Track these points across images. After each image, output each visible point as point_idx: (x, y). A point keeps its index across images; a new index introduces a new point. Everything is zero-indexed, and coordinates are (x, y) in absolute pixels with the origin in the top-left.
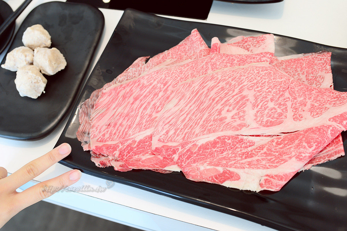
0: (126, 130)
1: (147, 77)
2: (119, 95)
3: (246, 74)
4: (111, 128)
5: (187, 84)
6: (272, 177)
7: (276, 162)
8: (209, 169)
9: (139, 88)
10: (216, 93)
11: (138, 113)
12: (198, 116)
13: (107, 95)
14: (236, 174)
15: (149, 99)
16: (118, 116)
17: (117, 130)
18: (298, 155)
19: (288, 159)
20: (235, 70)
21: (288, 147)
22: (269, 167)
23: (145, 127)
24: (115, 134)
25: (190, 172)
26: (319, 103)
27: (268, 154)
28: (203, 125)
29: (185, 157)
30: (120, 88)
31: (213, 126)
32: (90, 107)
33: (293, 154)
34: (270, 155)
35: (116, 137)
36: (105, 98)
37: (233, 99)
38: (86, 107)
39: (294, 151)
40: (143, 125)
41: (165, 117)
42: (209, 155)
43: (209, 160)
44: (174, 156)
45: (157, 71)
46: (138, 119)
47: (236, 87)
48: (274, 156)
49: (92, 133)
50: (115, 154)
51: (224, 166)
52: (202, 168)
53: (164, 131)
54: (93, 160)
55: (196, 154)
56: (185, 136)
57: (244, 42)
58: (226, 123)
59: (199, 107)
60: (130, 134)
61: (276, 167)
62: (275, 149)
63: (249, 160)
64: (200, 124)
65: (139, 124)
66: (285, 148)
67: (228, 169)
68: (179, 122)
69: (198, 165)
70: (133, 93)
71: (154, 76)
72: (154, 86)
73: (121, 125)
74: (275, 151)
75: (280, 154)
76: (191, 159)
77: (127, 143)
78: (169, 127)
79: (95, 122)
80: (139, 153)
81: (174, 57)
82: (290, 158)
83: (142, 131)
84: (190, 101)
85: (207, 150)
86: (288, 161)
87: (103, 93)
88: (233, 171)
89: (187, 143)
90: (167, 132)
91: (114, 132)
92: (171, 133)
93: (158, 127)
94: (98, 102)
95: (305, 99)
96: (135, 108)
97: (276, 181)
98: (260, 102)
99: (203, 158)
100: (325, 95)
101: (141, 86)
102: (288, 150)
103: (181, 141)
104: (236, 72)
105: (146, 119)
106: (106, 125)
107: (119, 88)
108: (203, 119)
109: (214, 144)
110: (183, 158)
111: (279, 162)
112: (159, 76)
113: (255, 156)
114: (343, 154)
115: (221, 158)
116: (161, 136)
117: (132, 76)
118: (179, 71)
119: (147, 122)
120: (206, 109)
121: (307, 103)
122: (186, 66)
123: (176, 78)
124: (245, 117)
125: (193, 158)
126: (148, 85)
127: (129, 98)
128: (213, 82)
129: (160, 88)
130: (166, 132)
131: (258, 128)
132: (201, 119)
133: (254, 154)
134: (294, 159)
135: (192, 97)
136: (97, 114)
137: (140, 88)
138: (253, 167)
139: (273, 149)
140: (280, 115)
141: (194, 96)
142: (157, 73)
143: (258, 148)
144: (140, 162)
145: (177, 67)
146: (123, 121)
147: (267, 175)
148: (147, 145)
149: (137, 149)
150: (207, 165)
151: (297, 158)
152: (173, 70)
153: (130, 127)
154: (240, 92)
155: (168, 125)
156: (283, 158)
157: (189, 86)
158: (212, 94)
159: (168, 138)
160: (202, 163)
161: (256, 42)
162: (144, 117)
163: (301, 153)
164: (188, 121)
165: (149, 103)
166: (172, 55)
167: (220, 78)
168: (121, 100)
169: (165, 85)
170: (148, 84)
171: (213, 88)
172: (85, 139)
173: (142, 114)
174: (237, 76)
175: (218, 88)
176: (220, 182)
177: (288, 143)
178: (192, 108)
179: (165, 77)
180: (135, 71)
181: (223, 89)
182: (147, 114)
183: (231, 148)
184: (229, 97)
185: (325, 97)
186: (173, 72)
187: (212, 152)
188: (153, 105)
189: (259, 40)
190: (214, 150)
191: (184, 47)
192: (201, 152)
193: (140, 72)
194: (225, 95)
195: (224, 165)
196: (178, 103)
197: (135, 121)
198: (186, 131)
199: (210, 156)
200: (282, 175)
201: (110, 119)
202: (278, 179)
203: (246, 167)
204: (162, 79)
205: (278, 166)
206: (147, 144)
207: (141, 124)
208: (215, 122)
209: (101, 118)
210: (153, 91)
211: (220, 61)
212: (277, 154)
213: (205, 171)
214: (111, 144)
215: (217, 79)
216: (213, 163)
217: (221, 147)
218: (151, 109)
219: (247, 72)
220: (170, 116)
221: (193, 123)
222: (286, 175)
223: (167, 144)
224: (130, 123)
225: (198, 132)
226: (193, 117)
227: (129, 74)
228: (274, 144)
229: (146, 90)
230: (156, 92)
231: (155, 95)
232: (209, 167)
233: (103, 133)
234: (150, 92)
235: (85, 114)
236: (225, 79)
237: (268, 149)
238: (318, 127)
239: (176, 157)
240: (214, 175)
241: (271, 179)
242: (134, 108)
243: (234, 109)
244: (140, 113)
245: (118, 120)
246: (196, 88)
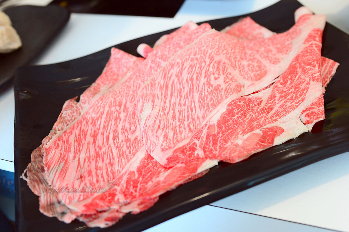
0: (110, 170)
1: (92, 110)
2: (69, 142)
3: (203, 45)
4: (87, 179)
5: (148, 85)
6: (310, 109)
7: (299, 96)
8: (248, 137)
9: (90, 124)
10: (188, 74)
11: (110, 146)
12: (187, 104)
13: (53, 149)
14: (277, 127)
16: (86, 163)
17: (97, 176)
18: (313, 78)
19: (307, 85)
20: (189, 48)
21: (296, 79)
22: (297, 105)
23: (132, 153)
24: (98, 181)
25: (230, 154)
27: (285, 95)
28: (201, 106)
29: (211, 145)
30: (65, 135)
31: (214, 99)
32: (39, 171)
33: (307, 79)
34: (287, 95)
35: (102, 183)
36: (53, 152)
37: (211, 68)
38: (34, 174)
39: (305, 77)
40: (127, 153)
41: (150, 125)
42: (235, 126)
43: (239, 130)
44: (196, 152)
45: (99, 98)
46: (115, 151)
47: (204, 57)
48: (292, 93)
49: (64, 198)
50: (118, 199)
51: (259, 127)
52: (240, 142)
53: (162, 138)
54: (93, 224)
55: (220, 133)
56: (190, 129)
58: (224, 89)
59: (181, 96)
60: (118, 170)
61: (303, 99)
62: (286, 88)
63: (273, 112)
65: (120, 155)
66: (295, 81)
67: (265, 127)
68: (170, 121)
69: (232, 141)
70: (87, 132)
71: (99, 104)
72: (107, 113)
73: (97, 169)
74: (288, 89)
75: (296, 88)
76: (220, 141)
77: (123, 180)
78: (163, 131)
80: (149, 179)
81: (107, 83)
82: (308, 83)
83: (131, 158)
84: (165, 97)
85: (228, 123)
86: (309, 87)
87: (46, 149)
88: (271, 126)
89: (200, 132)
91: (95, 181)
92: (171, 134)
93: (149, 140)
94: (47, 160)
95: (266, 48)
96: (101, 144)
97: (317, 109)
98: (235, 63)
99: (231, 132)
101: (90, 121)
102: (300, 80)
103: (190, 134)
104: (191, 49)
105: (125, 146)
106: (78, 179)
107: (64, 135)
108: (197, 100)
109: (230, 113)
110: (209, 148)
111: (302, 94)
112: (107, 101)
113: (274, 106)
114: (337, 64)
115: (249, 121)
116: (162, 145)
117: (71, 119)
118: (125, 87)
119: (128, 148)
120: (190, 92)
121: (270, 49)
122: (129, 80)
123: (128, 94)
124: (235, 78)
125: (221, 139)
126: (100, 116)
127: (85, 139)
128: (175, 68)
129: (117, 111)
130: (164, 138)
131: (253, 84)
132: (194, 102)
133: (271, 106)
134: (312, 82)
135: (164, 93)
136: (56, 173)
137: (91, 124)
138: (283, 114)
141: (165, 91)
142: (102, 100)
143: (270, 100)
145: (120, 85)
146: (97, 164)
147: (304, 111)
148: (151, 167)
149: (143, 177)
150: (242, 135)
151: (313, 80)
152: (117, 90)
153: (111, 164)
154: (212, 60)
155: (160, 131)
156: (302, 88)
157: (152, 85)
158: (185, 76)
159: (171, 141)
160: (235, 137)
162: (122, 146)
163: (312, 74)
164: (180, 114)
165: (115, 131)
166: (103, 83)
167: (180, 62)
168: (76, 145)
169: (120, 106)
170: (98, 115)
171: (181, 72)
172: (59, 209)
173: (116, 145)
174: (196, 50)
175: (186, 69)
176: (270, 143)
177: (291, 77)
178: (173, 101)
179: (114, 98)
180: (71, 113)
181: (192, 66)
182: (122, 142)
183: (249, 110)
184: (205, 68)
186: (120, 92)
187: (236, 120)
188: (122, 129)
190: (236, 117)
191: (111, 72)
192: (224, 128)
193: (78, 111)
194: (199, 69)
195: (258, 126)
196: (154, 104)
197: (113, 156)
198: (186, 123)
199: (236, 125)
200: (317, 101)
201: (78, 171)
202: (317, 106)
203: (278, 119)
204: (112, 102)
205: (305, 98)
206: (149, 166)
207: (123, 153)
208: (212, 94)
209: (64, 176)
210: (110, 118)
211: (167, 50)
212: (293, 90)
213: (245, 142)
214: (103, 193)
215: (178, 63)
216: (246, 130)
217: (240, 112)
218: (122, 134)
219: (203, 43)
220: (155, 121)
221: (188, 112)
222: (319, 99)
223: (177, 147)
224: (108, 161)
225: (202, 114)
227: (66, 119)
228: (280, 86)
229: (101, 122)
230: (115, 117)
231: (116, 119)
232: (246, 136)
234: (107, 121)
235: (36, 181)
236: (186, 59)
237: (280, 93)
238: (303, 51)
239: (200, 152)
240: (258, 140)
241: (311, 110)
242: (100, 145)
243: (219, 74)
244: (112, 145)
245: (89, 166)
246: (162, 82)
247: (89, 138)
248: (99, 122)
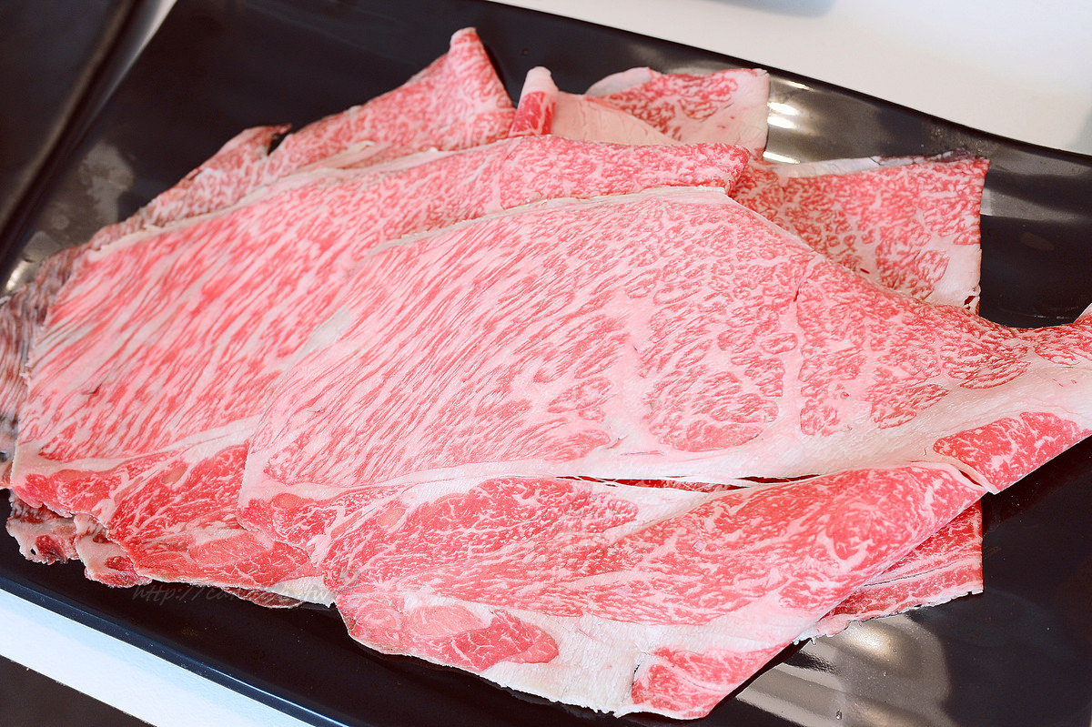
0: (157, 418)
1: (264, 209)
2: (147, 276)
3: (626, 231)
4: (102, 406)
5: (400, 252)
6: (681, 663)
7: (705, 601)
8: (440, 608)
9: (229, 251)
10: (501, 301)
11: (212, 351)
12: (422, 389)
13: (100, 273)
14: (545, 635)
15: (257, 300)
16: (134, 360)
17: (125, 414)
18: (794, 584)
19: (751, 593)
20: (588, 210)
21: (759, 545)
22: (676, 618)
23: (230, 411)
24: (113, 429)
25: (366, 610)
26: (911, 368)
27: (681, 563)
28: (436, 428)
29: (356, 551)
30: (154, 248)
31: (474, 437)
32: (31, 315)
33: (775, 575)
34: (686, 568)
35: (115, 440)
36: (94, 283)
37: (563, 332)
38: (15, 317)
39: (779, 564)
40: (224, 402)
41: (302, 379)
42: (443, 552)
43: (440, 572)
44: (315, 539)
45: (301, 188)
46: (209, 374)
47: (583, 280)
48: (701, 577)
49: (26, 422)
50: (99, 511)
51: (500, 599)
52: (412, 602)
53: (292, 437)
54: (15, 530)
55: (397, 542)
56: (365, 465)
57: (650, 94)
58: (526, 426)
59: (433, 350)
60: (168, 434)
61: (702, 620)
62: (708, 548)
63: (602, 579)
64: (426, 423)
65: (207, 394)
66: (749, 548)
67: (515, 613)
68: (350, 406)
69: (399, 586)
70: (203, 272)
71: (287, 207)
72: (283, 249)
73: (140, 394)
74: (708, 553)
75: (724, 571)
76: (376, 561)
77: (152, 471)
78: (309, 420)
79: (43, 376)
80: (189, 514)
81: (381, 134)
82: (761, 591)
83: (217, 425)
84: (403, 322)
85: (438, 532)
86: (750, 602)
87: (86, 264)
88: (533, 622)
89: (366, 494)
90: (301, 442)
91: (108, 424)
92: (317, 444)
93: (271, 417)
94: (66, 297)
95: (858, 346)
96: (202, 330)
97: (694, 681)
98: (676, 349)
99: (422, 560)
100: (939, 334)
101: (236, 242)
102: (757, 559)
103: (348, 482)
104: (590, 219)
105: (236, 378)
106: (84, 393)
107: (153, 244)
108: (441, 403)
109: (469, 507)
110: (345, 554)
111: (716, 604)
112: (308, 211)
113: (628, 566)
114: (976, 587)
115: (491, 566)
116: (276, 456)
117: (211, 202)
118: (386, 194)
119: (238, 389)
121: (862, 362)
122: (415, 174)
123: (370, 223)
124: (604, 408)
125: (382, 559)
126: (263, 243)
127: (184, 290)
128: (497, 252)
129: (307, 258)
130: (296, 442)
131: (655, 453)
132: (435, 400)
133: (625, 556)
134: (774, 597)
135: (411, 307)
136: (56, 346)
137: (233, 252)
138: (615, 609)
139: (701, 547)
140: (752, 404)
141: (420, 303)
142: (302, 196)
143: (648, 534)
144: (186, 556)
145: (382, 176)
146: (151, 380)
147: (664, 653)
148: (224, 484)
149: (186, 499)
150: (433, 590)
151: (785, 594)
152: (364, 187)
153: (173, 405)
154: (596, 303)
155: (306, 414)
156: (733, 588)
157: (406, 260)
158: (488, 303)
159: (301, 464)
160: (415, 582)
161: (697, 99)
162: (231, 373)
163: (807, 574)
164: (387, 402)
165: (257, 316)
166: (374, 127)
167: (525, 240)
168: (152, 293)
169: (324, 249)
170: (262, 238)
171: (493, 278)
173: (226, 359)
174: (592, 236)
175: (513, 280)
176: (477, 661)
177: (761, 525)
178: (407, 350)
179: (332, 213)
180: (222, 183)
181: (529, 284)
182: (242, 360)
183: (537, 531)
184: (548, 320)
185: (937, 344)
186: (362, 199)
187: (458, 540)
188: (272, 323)
189: (710, 89)
190: (467, 532)
191: (423, 99)
192: (415, 536)
193: (242, 187)
194: (534, 310)
195: (499, 596)
196: (357, 325)
197: (194, 385)
198: (373, 442)
199: (446, 555)
200: (720, 659)
201: (102, 371)
202: (703, 673)
203: (589, 610)
204: (317, 223)
205: (709, 620)
206: (224, 479)
207: (215, 396)
208: (482, 419)
209: (67, 363)
210: (276, 267)
211: (538, 169)
212: (714, 568)
213: (423, 614)
214: (91, 472)
215: (516, 241)
216: (455, 586)
217: (492, 525)
218: (262, 338)
219: (633, 225)
220: (318, 379)
221: (404, 413)
222: (734, 661)
223: (293, 490)
224: (176, 391)
225: (415, 454)
226: (408, 390)
227: (200, 192)
228: (710, 523)
229: (252, 262)
230: (289, 274)
231: (283, 284)
232: (438, 601)
233: (67, 424)
234: (266, 273)
235: (9, 341)
236: (545, 245)
237: (681, 545)
238: (886, 473)
239: (320, 545)
240: (456, 633)
241: (677, 670)
242: (199, 331)
243: (562, 370)
244: (218, 353)
245: (131, 373)
246: (432, 272)
247: (193, 297)
248: (248, 261)
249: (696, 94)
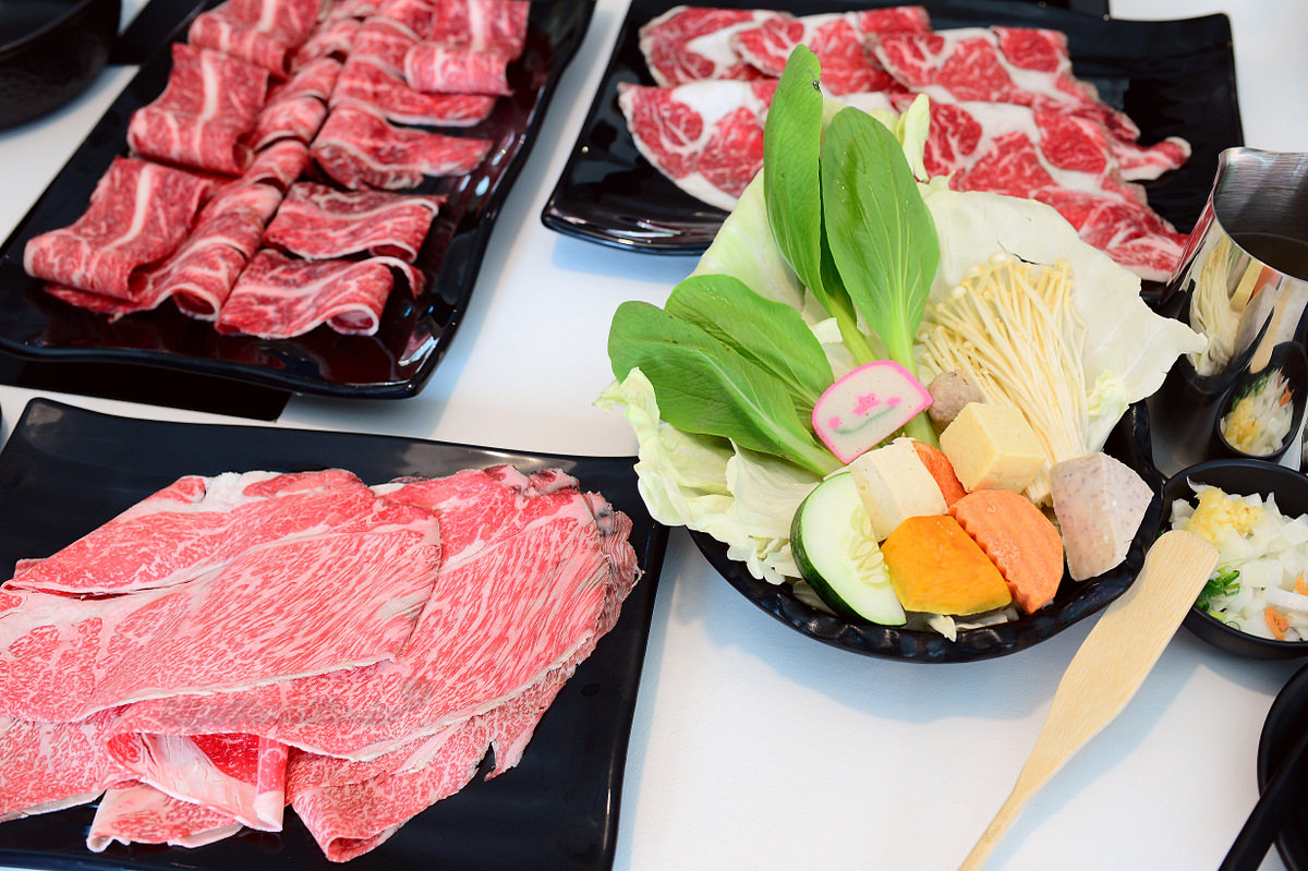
0: (512, 561)
1: (476, 697)
2: (549, 636)
3: (186, 666)
4: (550, 558)
5: (351, 655)
8: (303, 490)
10: (273, 625)
11: (489, 606)
12: (325, 584)
13: (581, 625)
15: (464, 642)
16: (540, 587)
17: (534, 557)
20: (213, 682)
21: (128, 544)
22: (180, 515)
23: (464, 573)
24: (538, 546)
26: (29, 663)
28: (312, 560)
29: (356, 505)
30: (551, 654)
34: (172, 536)
35: (533, 541)
37: (230, 611)
40: (470, 578)
42: (302, 509)
43: (303, 502)
44: (383, 509)
46: (486, 592)
48: (162, 532)
50: (524, 501)
51: (273, 501)
52: (319, 490)
53: (409, 552)
54: (572, 481)
55: (330, 510)
56: (358, 546)
57: (185, 827)
59: (321, 604)
60: (500, 553)
64: (320, 563)
65: (483, 580)
66: (134, 543)
67: (265, 499)
69: (327, 494)
72: (454, 673)
73: (529, 571)
75: (148, 533)
76: (342, 502)
77: (502, 530)
79: (594, 559)
80: (469, 513)
81: (405, 782)
83: (471, 565)
85: (306, 517)
87: (591, 626)
88: (255, 498)
89: (353, 530)
90: (402, 550)
91: (541, 549)
92: (392, 552)
93: (427, 563)
94: (597, 604)
95: (60, 673)
96: (500, 617)
99: (315, 505)
100: (7, 687)
101: (492, 675)
102: (129, 537)
103: (367, 537)
104: (212, 676)
105: (466, 595)
106: (564, 559)
108: (310, 573)
109: (287, 528)
110: (363, 504)
113: (207, 538)
116: (417, 542)
119: (464, 587)
120: (303, 595)
121: (59, 662)
122: (365, 739)
125: (339, 503)
128: (278, 655)
129: (434, 670)
132: (315, 575)
133: (208, 544)
138: (214, 517)
139: (162, 545)
140: (129, 627)
142: (446, 707)
143: (196, 556)
144: (458, 488)
145: (391, 735)
147: (186, 501)
149: (474, 520)
150: (307, 495)
152: (402, 723)
153: (505, 570)
154: (209, 628)
155: (402, 564)
158: (281, 627)
160: (318, 497)
161: (146, 821)
164: (350, 579)
165: (463, 631)
166: (414, 788)
169: (423, 678)
170: (472, 678)
171: (280, 639)
172: (607, 524)
174: (210, 663)
176: (284, 477)
177: (126, 556)
178: (340, 605)
181: (253, 634)
182: (465, 605)
185: (11, 679)
187: (294, 515)
189: (134, 826)
190: (289, 518)
191: (376, 815)
192: (319, 513)
193: (503, 716)
196: (374, 612)
197: (494, 584)
198: (356, 559)
201: (558, 575)
203: (228, 514)
204: (431, 691)
206: (455, 536)
207: (477, 581)
209: (582, 571)
210: (457, 661)
211: (251, 709)
212: (155, 535)
213: (313, 486)
214: (538, 518)
215: (264, 661)
216: (296, 499)
219: (181, 671)
220: (396, 582)
221: (337, 572)
223: (401, 527)
224: (506, 578)
225: (323, 549)
226: (336, 585)
228: (158, 559)
229: (476, 663)
231: (449, 652)
233: (568, 540)
234: (464, 658)
235: (625, 568)
237: (174, 547)
238: (49, 580)
239: (378, 507)
240: (294, 484)
244: (484, 605)
245: (539, 580)
246: (326, 645)
247: (513, 635)
248: (479, 664)
249: (147, 825)
